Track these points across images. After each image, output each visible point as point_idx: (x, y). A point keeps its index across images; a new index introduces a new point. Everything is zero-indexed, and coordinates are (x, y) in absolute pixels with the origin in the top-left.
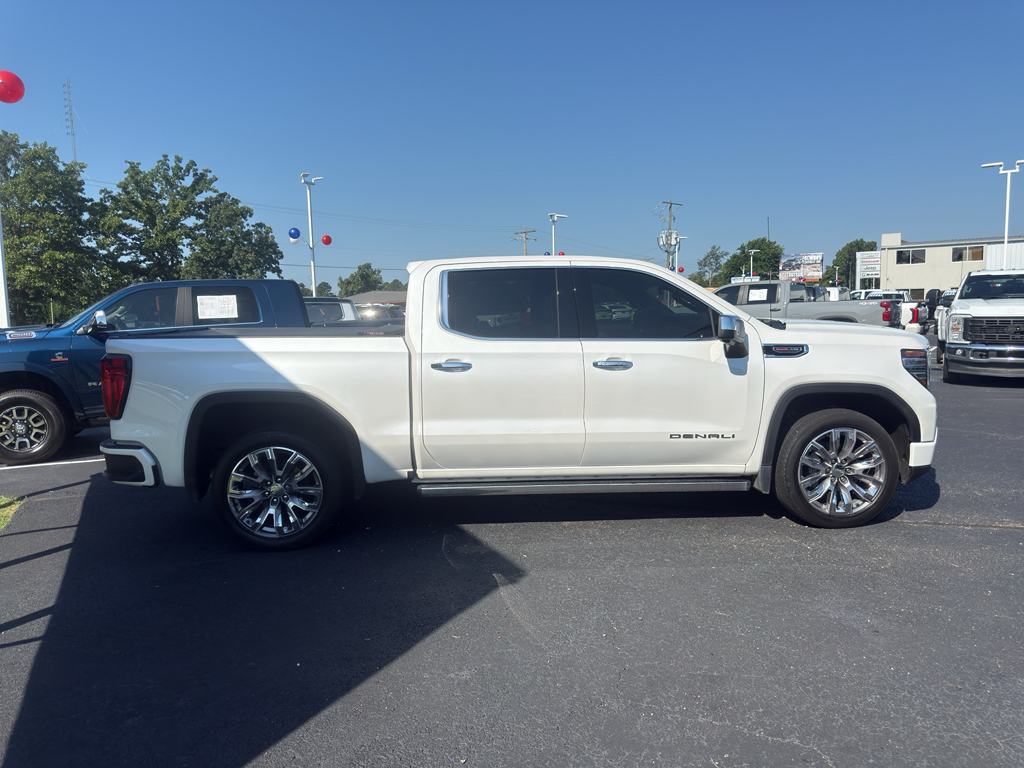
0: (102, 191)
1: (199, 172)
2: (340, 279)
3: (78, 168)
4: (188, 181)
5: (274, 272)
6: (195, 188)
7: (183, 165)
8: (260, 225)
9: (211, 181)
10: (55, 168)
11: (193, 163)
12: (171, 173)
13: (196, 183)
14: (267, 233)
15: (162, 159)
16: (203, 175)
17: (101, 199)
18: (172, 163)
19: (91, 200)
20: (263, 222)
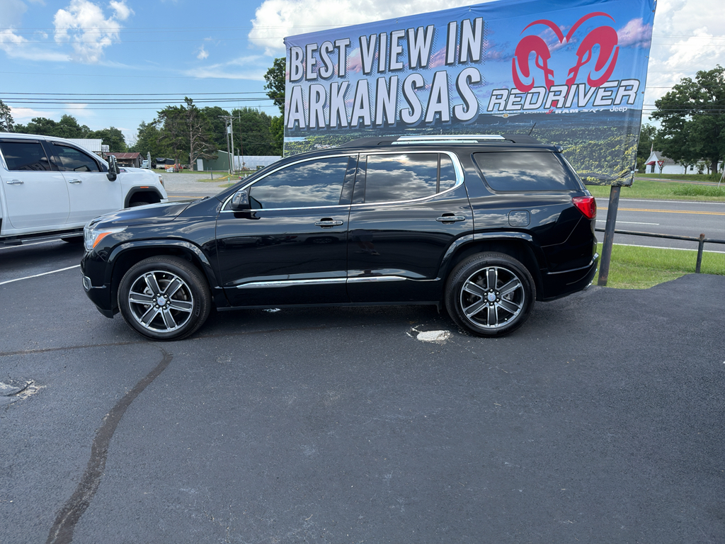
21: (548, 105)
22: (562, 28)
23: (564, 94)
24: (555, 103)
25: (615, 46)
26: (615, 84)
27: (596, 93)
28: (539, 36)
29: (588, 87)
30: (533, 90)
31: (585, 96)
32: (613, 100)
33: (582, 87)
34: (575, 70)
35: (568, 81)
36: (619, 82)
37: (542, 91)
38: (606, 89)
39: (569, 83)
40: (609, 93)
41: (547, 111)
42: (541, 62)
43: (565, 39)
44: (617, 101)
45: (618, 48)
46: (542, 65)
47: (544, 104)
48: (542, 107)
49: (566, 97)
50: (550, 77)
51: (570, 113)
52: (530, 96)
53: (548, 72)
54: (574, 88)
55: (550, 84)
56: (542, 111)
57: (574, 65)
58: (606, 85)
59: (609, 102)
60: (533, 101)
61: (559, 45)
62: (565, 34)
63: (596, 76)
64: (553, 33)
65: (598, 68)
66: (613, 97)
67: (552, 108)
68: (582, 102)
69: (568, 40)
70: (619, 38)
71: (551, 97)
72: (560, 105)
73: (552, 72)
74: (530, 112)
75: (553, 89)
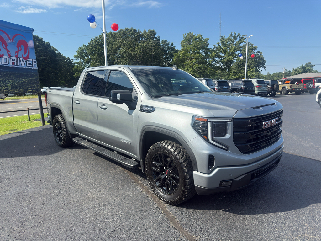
0: (214, 46)
1: (241, 37)
2: (293, 69)
3: (207, 40)
4: (238, 40)
5: (263, 67)
6: (239, 42)
7: (236, 35)
8: (259, 52)
9: (244, 39)
10: (202, 40)
11: (239, 34)
12: (233, 38)
13: (240, 40)
14: (261, 54)
15: (231, 34)
16: (242, 37)
17: (213, 48)
18: (233, 35)
19: (211, 49)
20: (260, 51)
21: (11, 64)
22: (9, 36)
23: (16, 60)
24: (13, 63)
25: (28, 48)
26: (31, 60)
27: (26, 61)
28: (2, 36)
29: (23, 59)
30: (4, 57)
31: (23, 62)
32: (32, 65)
33: (21, 59)
34: (17, 52)
35: (16, 56)
36: (32, 60)
37: (8, 58)
38: (29, 61)
39: (17, 57)
40: (30, 63)
41: (11, 66)
42: (4, 46)
43: (11, 40)
44: (33, 66)
45: (29, 48)
46: (5, 48)
47: (9, 63)
48: (9, 64)
49: (17, 61)
50: (9, 53)
51: (20, 68)
52: (3, 59)
53: (8, 51)
54: (18, 59)
55: (10, 56)
56: (9, 65)
57: (17, 51)
58: (28, 60)
59: (31, 66)
60: (5, 61)
61: (9, 42)
62: (11, 38)
63: (25, 56)
64: (7, 36)
65: (25, 53)
66: (32, 64)
67: (13, 65)
68: (23, 64)
69: (12, 41)
70: (28, 45)
71: (12, 61)
72: (16, 64)
73: (10, 52)
74: (5, 65)
75: (11, 58)
